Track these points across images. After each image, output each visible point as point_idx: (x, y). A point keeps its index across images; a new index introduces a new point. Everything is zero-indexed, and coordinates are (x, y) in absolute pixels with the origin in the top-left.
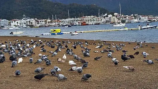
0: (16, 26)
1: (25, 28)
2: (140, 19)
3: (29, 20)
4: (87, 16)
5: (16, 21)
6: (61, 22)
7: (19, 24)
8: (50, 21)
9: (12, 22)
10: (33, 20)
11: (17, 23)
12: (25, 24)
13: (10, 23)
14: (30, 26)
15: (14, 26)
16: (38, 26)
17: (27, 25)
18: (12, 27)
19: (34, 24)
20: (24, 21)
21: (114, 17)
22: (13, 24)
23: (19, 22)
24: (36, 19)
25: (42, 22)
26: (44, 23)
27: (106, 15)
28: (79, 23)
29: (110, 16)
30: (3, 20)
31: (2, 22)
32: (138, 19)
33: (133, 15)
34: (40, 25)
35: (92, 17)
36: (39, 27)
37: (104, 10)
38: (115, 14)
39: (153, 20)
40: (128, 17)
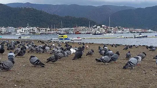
0: (21, 33)
1: (29, 34)
2: (123, 30)
3: (32, 28)
4: (80, 27)
5: (21, 29)
6: (58, 31)
7: (23, 31)
8: (49, 29)
9: (18, 29)
10: (35, 28)
11: (22, 30)
12: (28, 31)
13: (16, 30)
14: (32, 33)
15: (20, 32)
16: (39, 33)
17: (30, 32)
18: (18, 33)
19: (36, 31)
20: (28, 29)
21: (102, 28)
22: (18, 31)
23: (24, 29)
24: (38, 27)
25: (43, 31)
26: (44, 31)
27: (95, 26)
28: (73, 32)
29: (98, 27)
30: (10, 28)
31: (9, 29)
32: (122, 31)
33: (117, 27)
34: (41, 32)
35: (84, 27)
36: (41, 34)
37: (93, 22)
38: (103, 26)
39: (134, 31)
40: (113, 29)
